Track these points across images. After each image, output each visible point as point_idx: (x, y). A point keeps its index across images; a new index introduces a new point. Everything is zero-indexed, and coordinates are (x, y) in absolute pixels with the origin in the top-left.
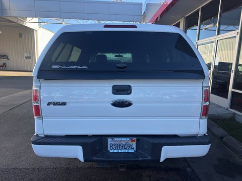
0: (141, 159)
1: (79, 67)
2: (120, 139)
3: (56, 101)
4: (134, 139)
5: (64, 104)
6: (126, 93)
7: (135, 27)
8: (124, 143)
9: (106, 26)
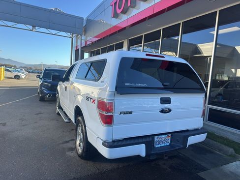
0: (178, 148)
1: (142, 85)
2: (162, 136)
3: (126, 111)
4: (170, 135)
5: (131, 113)
6: (168, 103)
7: (164, 57)
8: (163, 139)
9: (147, 55)
